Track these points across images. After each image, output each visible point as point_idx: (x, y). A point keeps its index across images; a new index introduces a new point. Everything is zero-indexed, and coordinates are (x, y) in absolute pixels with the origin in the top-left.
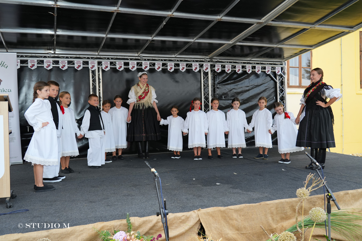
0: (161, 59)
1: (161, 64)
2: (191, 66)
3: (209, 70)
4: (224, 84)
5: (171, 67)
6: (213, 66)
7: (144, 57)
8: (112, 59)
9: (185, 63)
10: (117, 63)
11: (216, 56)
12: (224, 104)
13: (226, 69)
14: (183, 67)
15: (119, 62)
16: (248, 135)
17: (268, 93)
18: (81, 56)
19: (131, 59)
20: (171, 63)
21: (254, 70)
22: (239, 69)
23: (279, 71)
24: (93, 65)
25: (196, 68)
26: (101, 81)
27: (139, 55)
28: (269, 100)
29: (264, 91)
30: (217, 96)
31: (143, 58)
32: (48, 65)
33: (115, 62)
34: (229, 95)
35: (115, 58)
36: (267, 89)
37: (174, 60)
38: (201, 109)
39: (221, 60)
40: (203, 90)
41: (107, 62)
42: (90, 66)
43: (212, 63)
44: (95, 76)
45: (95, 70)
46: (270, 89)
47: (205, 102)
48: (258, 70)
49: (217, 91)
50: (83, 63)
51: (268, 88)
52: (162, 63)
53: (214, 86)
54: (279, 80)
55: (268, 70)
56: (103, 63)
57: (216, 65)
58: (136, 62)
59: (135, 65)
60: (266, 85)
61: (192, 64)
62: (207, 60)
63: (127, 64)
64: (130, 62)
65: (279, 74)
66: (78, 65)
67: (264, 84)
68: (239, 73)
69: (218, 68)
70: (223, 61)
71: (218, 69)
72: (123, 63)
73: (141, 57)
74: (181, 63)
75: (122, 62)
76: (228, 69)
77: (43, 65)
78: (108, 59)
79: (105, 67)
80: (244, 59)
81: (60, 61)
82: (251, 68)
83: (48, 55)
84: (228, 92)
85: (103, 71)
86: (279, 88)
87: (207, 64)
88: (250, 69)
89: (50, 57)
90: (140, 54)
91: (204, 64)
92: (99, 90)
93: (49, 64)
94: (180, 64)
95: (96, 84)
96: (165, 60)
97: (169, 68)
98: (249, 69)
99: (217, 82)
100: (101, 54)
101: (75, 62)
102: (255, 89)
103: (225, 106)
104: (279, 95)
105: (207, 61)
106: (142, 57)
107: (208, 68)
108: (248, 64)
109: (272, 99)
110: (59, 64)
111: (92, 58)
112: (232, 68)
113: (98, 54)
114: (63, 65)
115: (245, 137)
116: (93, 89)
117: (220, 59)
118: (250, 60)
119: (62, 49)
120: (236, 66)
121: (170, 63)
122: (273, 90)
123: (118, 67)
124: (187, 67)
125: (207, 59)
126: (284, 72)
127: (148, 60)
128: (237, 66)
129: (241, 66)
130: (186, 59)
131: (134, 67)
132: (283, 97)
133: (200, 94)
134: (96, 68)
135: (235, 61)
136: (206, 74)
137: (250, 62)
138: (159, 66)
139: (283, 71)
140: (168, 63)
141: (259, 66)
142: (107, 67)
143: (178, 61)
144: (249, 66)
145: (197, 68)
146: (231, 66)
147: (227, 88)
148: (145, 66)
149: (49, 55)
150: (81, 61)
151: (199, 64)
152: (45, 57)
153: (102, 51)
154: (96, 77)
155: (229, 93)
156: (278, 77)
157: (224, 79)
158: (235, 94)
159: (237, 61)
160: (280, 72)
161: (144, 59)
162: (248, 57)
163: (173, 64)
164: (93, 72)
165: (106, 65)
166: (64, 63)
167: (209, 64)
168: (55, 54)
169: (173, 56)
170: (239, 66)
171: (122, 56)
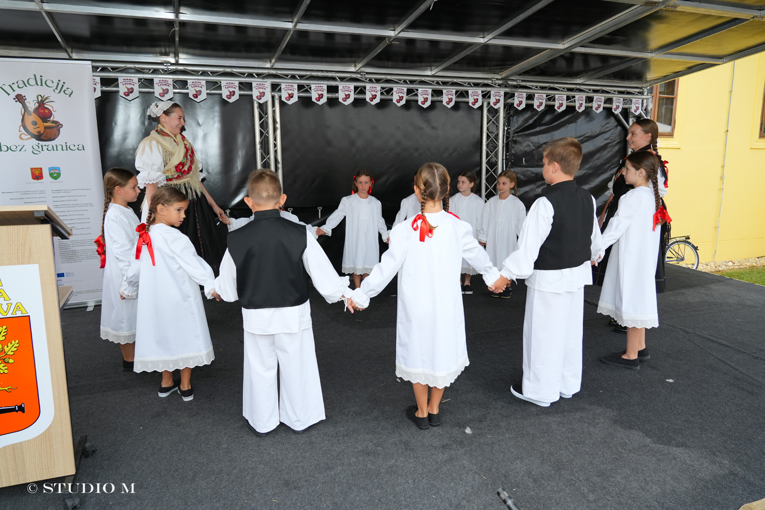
0: (403, 79)
1: (405, 90)
2: (465, 94)
3: (501, 105)
4: (526, 132)
5: (424, 96)
6: (509, 96)
7: (368, 73)
8: (301, 77)
9: (454, 89)
10: (313, 87)
11: (518, 75)
12: (524, 175)
13: (536, 103)
14: (448, 97)
15: (317, 85)
17: (609, 152)
18: (235, 70)
19: (342, 79)
20: (425, 89)
22: (561, 103)
23: (637, 108)
24: (261, 90)
25: (476, 101)
26: (278, 126)
27: (357, 69)
28: (610, 167)
29: (604, 148)
30: (513, 159)
31: (367, 76)
32: (163, 90)
33: (307, 86)
34: (536, 156)
35: (309, 75)
36: (610, 145)
37: (429, 81)
39: (524, 84)
40: (484, 147)
41: (292, 84)
42: (255, 93)
43: (507, 90)
44: (266, 114)
45: (266, 102)
46: (614, 144)
47: (487, 171)
48: (598, 105)
49: (513, 148)
50: (240, 86)
51: (610, 142)
53: (508, 138)
55: (617, 106)
56: (283, 86)
57: (516, 94)
58: (352, 85)
59: (350, 91)
60: (607, 135)
61: (467, 92)
62: (497, 82)
63: (333, 89)
64: (341, 85)
65: (636, 113)
66: (230, 92)
67: (603, 135)
68: (559, 110)
69: (521, 99)
70: (528, 84)
71: (521, 103)
72: (325, 87)
73: (362, 75)
74: (445, 89)
75: (324, 85)
76: (540, 103)
77: (152, 90)
78: (293, 77)
79: (288, 96)
80: (569, 80)
81: (190, 82)
82: (584, 101)
83: (163, 67)
84: (534, 150)
85: (282, 104)
87: (498, 91)
88: (582, 104)
89: (166, 71)
90: (361, 67)
91: (493, 91)
92: (275, 145)
93: (165, 87)
94: (444, 91)
95: (268, 133)
96: (412, 82)
97: (420, 99)
98: (580, 103)
99: (514, 130)
100: (278, 65)
101: (223, 84)
102: (586, 144)
103: (526, 179)
105: (495, 85)
106: (365, 75)
107: (499, 100)
108: (579, 93)
110: (188, 88)
111: (259, 75)
112: (547, 100)
113: (273, 66)
114: (196, 91)
116: (261, 143)
117: (523, 81)
118: (582, 84)
119: (194, 55)
121: (423, 89)
122: (619, 146)
123: (314, 96)
124: (456, 96)
126: (645, 110)
127: (378, 81)
128: (557, 96)
129: (566, 96)
130: (455, 80)
131: (349, 97)
133: (479, 154)
134: (267, 98)
135: (552, 85)
136: (494, 112)
137: (582, 87)
138: (401, 95)
139: (644, 108)
140: (419, 89)
141: (600, 97)
142: (291, 96)
143: (438, 83)
144: (581, 96)
145: (477, 99)
146: (545, 96)
147: (532, 143)
148: (372, 95)
149: (165, 66)
150: (236, 81)
151: (482, 92)
152: (155, 71)
153: (280, 59)
154: (267, 118)
155: (535, 152)
157: (528, 124)
159: (556, 86)
161: (368, 78)
162: (577, 77)
163: (430, 91)
164: (262, 107)
165: (290, 92)
166: (198, 86)
167: (502, 91)
168: (177, 64)
169: (429, 73)
170: (561, 96)
171: (322, 71)
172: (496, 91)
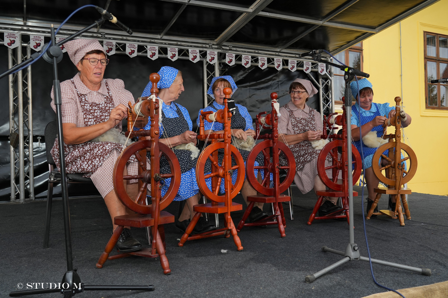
0: (136, 40)
2: (186, 53)
3: (215, 62)
6: (222, 56)
9: (177, 48)
10: (57, 39)
11: (228, 41)
13: (243, 62)
14: (173, 54)
15: (61, 38)
20: (153, 46)
21: (286, 67)
22: (263, 64)
23: (323, 70)
24: (12, 39)
25: (195, 57)
26: (30, 69)
27: (97, 30)
31: (106, 36)
34: (248, 103)
39: (235, 49)
41: (38, 36)
42: (6, 41)
43: (220, 51)
45: (16, 48)
48: (292, 66)
52: (137, 45)
54: (323, 84)
55: (307, 68)
56: (31, 37)
57: (227, 54)
61: (188, 51)
65: (323, 74)
68: (263, 68)
69: (231, 58)
70: (238, 49)
73: (102, 35)
74: (169, 47)
76: (246, 62)
78: (43, 32)
82: (282, 63)
84: (246, 98)
86: (323, 97)
87: (213, 51)
88: (280, 65)
91: (209, 52)
94: (169, 49)
95: (17, 73)
96: (143, 41)
97: (149, 54)
98: (278, 64)
104: (323, 107)
105: (212, 48)
106: (104, 35)
107: (214, 58)
108: (277, 57)
112: (252, 62)
113: (25, 24)
117: (233, 47)
118: (280, 52)
120: (259, 57)
121: (151, 46)
122: (314, 99)
124: (181, 55)
125: (213, 45)
126: (330, 72)
127: (115, 39)
129: (266, 58)
130: (179, 43)
132: (327, 109)
134: (18, 45)
135: (257, 51)
136: (211, 68)
137: (280, 54)
138: (133, 49)
139: (328, 70)
140: (148, 46)
141: (293, 60)
143: (165, 44)
144: (279, 59)
146: (250, 57)
151: (200, 52)
156: (320, 80)
157: (240, 79)
158: (257, 102)
160: (324, 72)
162: (276, 46)
163: (157, 48)
164: (14, 52)
165: (37, 42)
167: (216, 52)
169: (159, 37)
170: (263, 57)
171: (69, 30)
172: (211, 51)
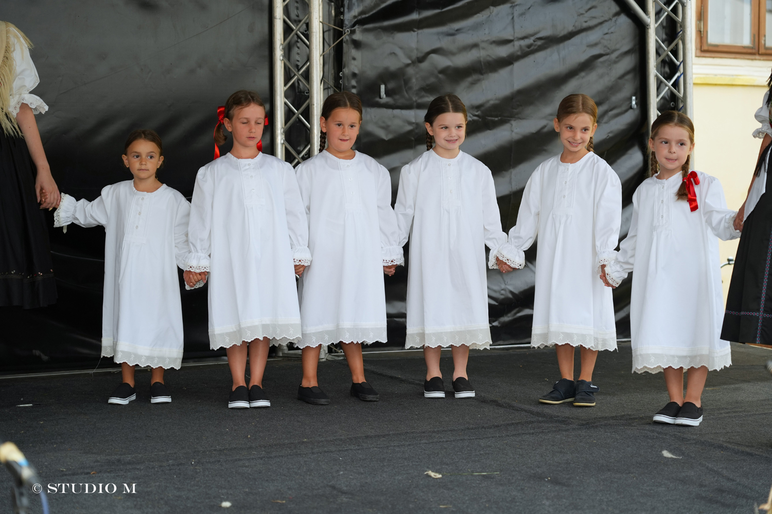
12: (386, 128)
16: (503, 286)
17: (601, 76)
28: (606, 113)
29: (586, 66)
30: (354, 87)
34: (414, 80)
36: (601, 59)
38: (270, 150)
40: (279, 53)
46: (614, 56)
47: (289, 114)
49: (354, 59)
51: (602, 52)
53: (338, 34)
54: (658, 14)
60: (592, 37)
67: (582, 35)
84: (408, 65)
86: (658, 53)
99: (355, 17)
102: (540, 55)
103: (390, 137)
104: (658, 88)
109: (624, 108)
115: (489, 297)
122: (628, 63)
132: (673, 97)
133: (266, 72)
147: (401, 48)
155: (411, 71)
158: (440, 76)
